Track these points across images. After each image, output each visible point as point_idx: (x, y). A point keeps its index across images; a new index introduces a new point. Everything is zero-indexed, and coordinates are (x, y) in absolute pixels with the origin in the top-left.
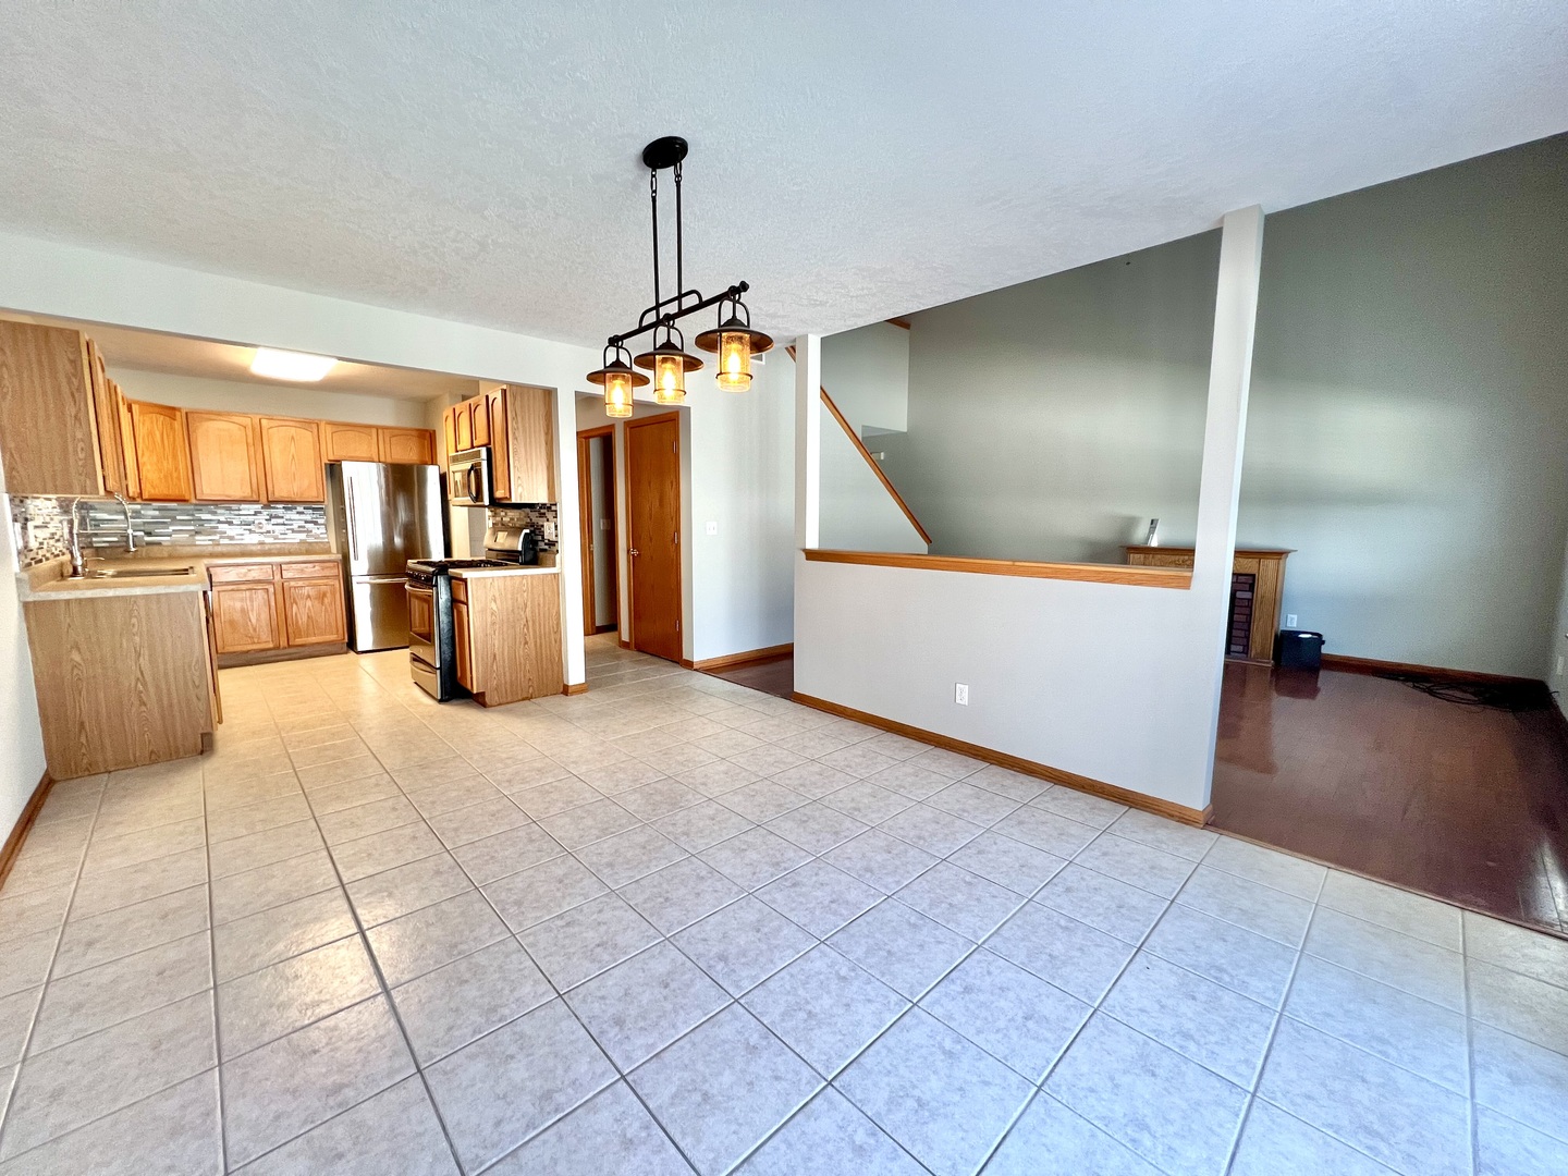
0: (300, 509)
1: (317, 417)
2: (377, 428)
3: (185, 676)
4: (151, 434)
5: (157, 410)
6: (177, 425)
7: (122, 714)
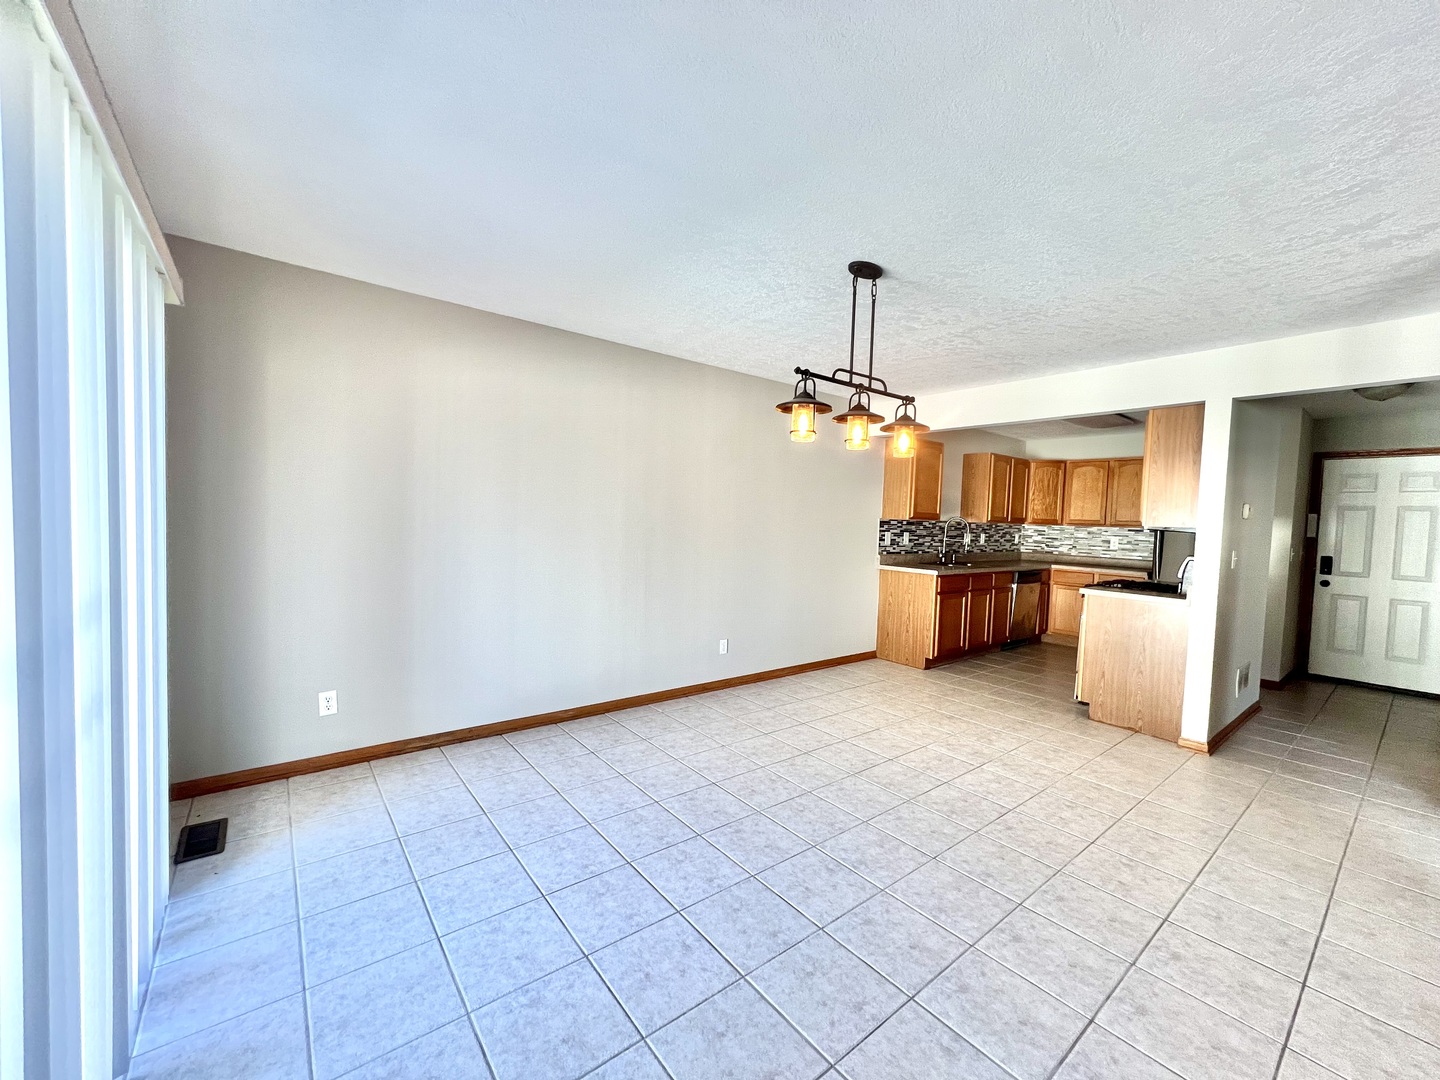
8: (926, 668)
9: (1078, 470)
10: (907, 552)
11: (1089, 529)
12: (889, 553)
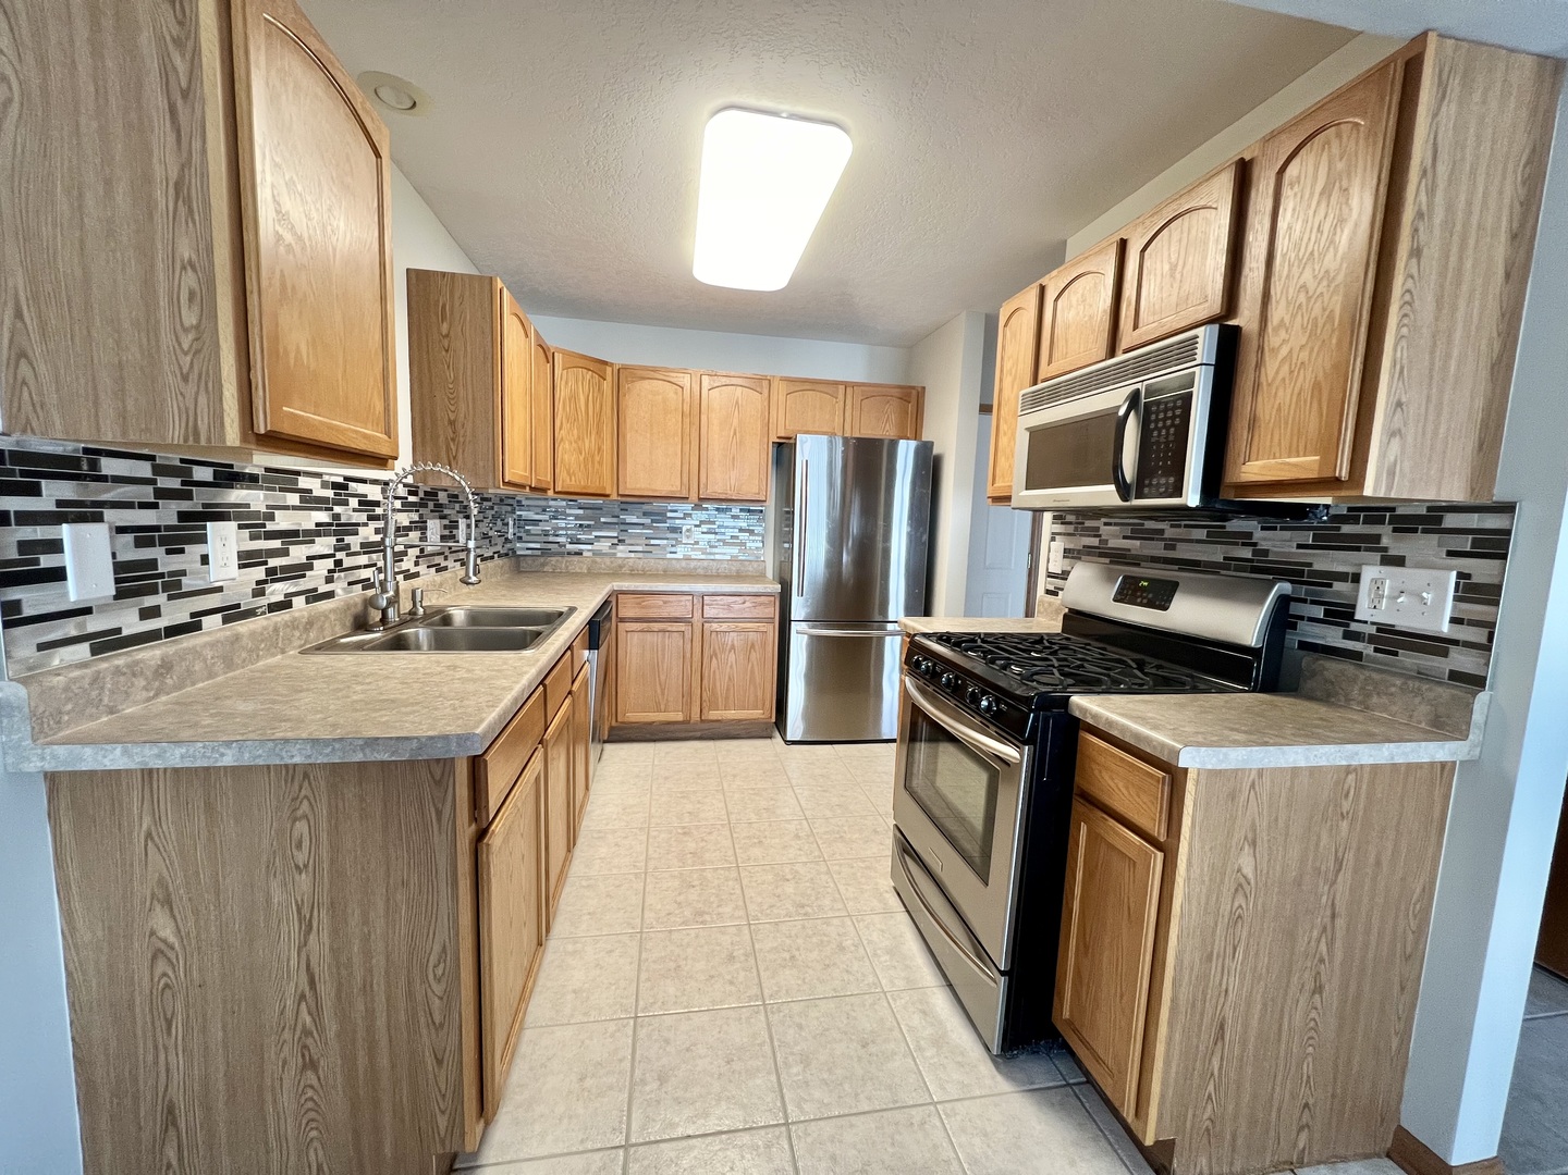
0: (735, 511)
1: (768, 373)
2: (846, 385)
3: (410, 994)
4: (573, 397)
5: (582, 363)
6: (607, 386)
7: (261, 1089)
9: (636, 387)
11: (647, 507)
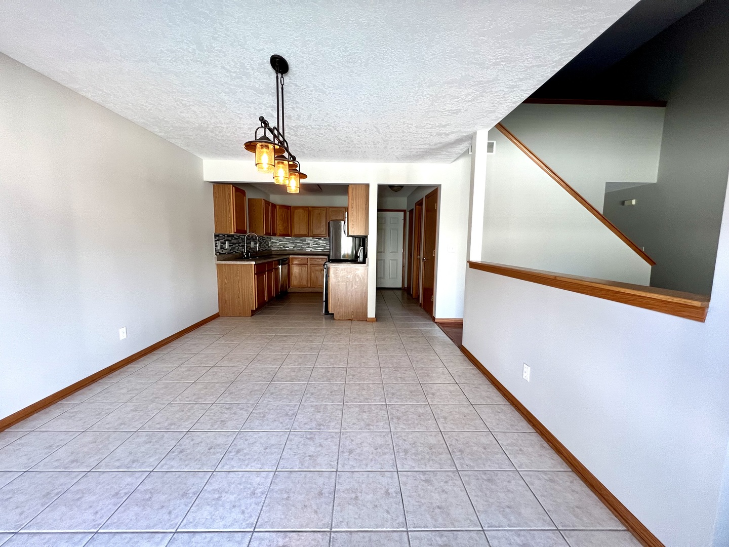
8: (252, 315)
9: (296, 211)
10: (228, 253)
11: (301, 238)
12: (220, 254)
